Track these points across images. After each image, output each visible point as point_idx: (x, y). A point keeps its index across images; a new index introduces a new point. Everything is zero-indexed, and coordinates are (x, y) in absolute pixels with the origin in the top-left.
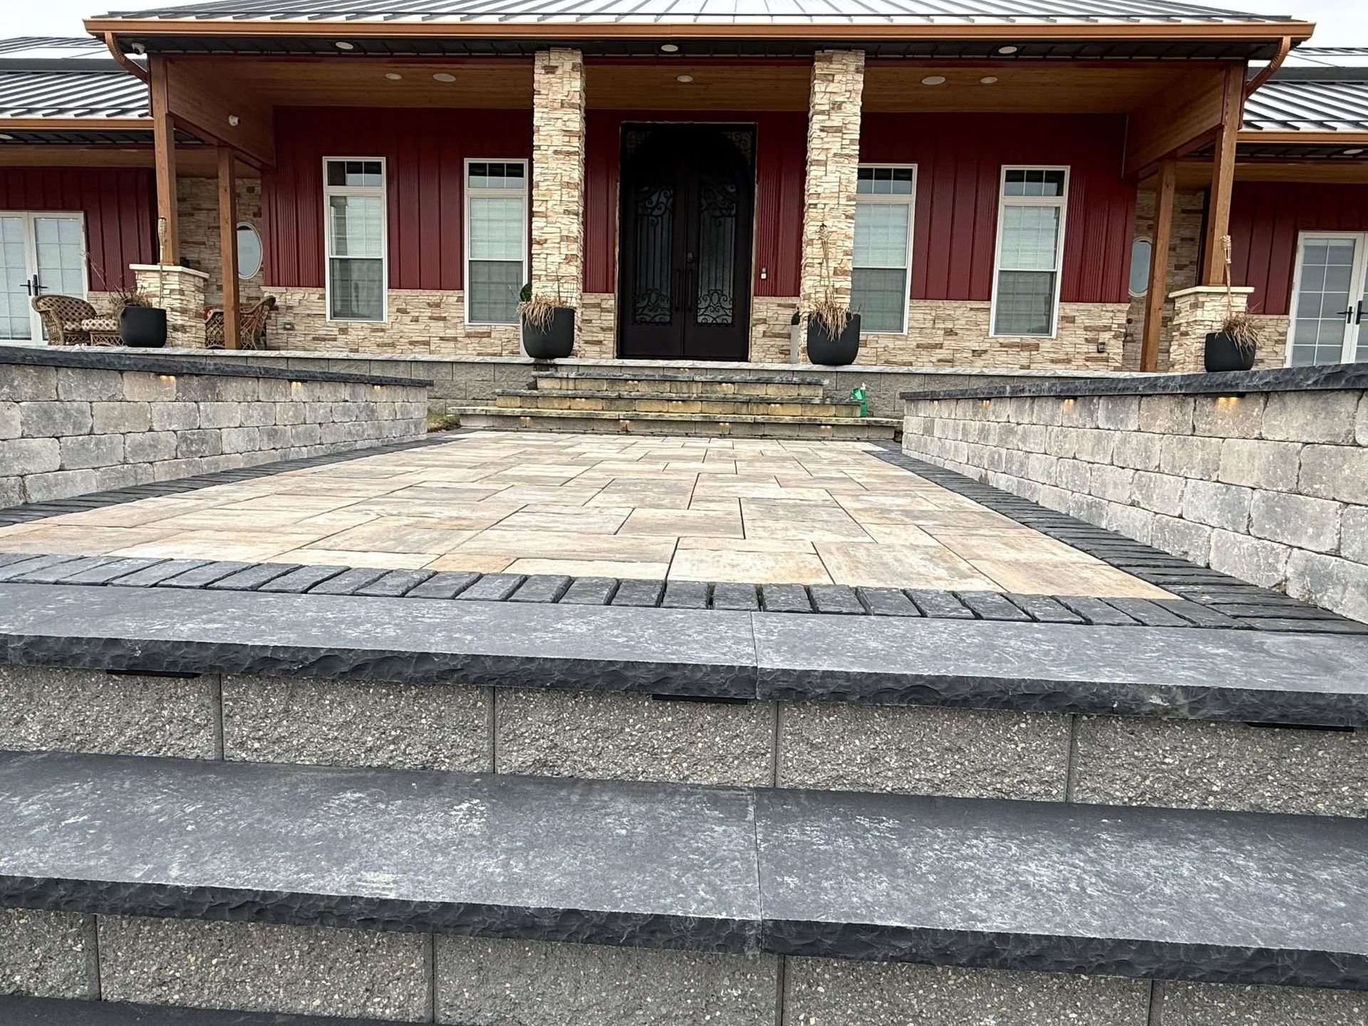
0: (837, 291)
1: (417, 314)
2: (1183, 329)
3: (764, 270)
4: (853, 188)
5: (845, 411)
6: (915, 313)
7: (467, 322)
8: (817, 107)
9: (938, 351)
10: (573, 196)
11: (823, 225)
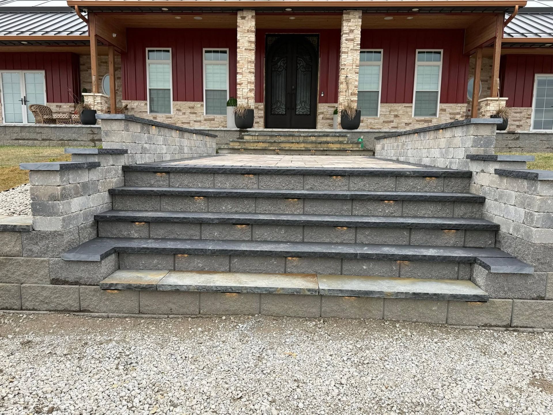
0: (352, 101)
1: (185, 111)
2: (483, 113)
3: (323, 93)
4: (358, 62)
5: (355, 146)
6: (382, 108)
7: (205, 114)
8: (344, 32)
9: (392, 124)
10: (252, 66)
11: (347, 76)
